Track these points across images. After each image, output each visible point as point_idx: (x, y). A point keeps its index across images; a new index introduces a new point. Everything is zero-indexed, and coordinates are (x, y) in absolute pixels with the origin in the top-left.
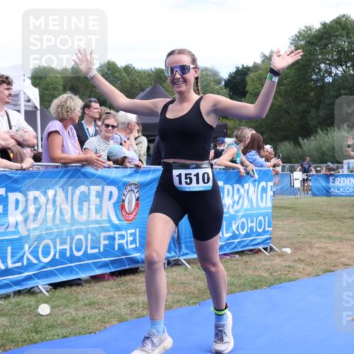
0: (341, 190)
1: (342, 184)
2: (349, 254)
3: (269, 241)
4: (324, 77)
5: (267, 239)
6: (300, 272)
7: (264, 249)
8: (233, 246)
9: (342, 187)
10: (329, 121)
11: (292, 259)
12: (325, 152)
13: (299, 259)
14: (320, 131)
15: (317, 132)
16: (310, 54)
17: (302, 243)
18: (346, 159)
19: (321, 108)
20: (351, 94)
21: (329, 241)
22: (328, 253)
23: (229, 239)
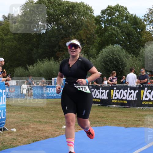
0: (50, 95)
1: (50, 92)
2: (49, 131)
3: (3, 125)
5: (2, 124)
6: (19, 142)
9: (51, 93)
10: (44, 56)
11: (17, 134)
12: (41, 73)
13: (20, 135)
14: (39, 61)
15: (37, 62)
17: (23, 125)
18: (53, 77)
19: (40, 48)
20: (56, 40)
21: (39, 124)
22: (38, 131)
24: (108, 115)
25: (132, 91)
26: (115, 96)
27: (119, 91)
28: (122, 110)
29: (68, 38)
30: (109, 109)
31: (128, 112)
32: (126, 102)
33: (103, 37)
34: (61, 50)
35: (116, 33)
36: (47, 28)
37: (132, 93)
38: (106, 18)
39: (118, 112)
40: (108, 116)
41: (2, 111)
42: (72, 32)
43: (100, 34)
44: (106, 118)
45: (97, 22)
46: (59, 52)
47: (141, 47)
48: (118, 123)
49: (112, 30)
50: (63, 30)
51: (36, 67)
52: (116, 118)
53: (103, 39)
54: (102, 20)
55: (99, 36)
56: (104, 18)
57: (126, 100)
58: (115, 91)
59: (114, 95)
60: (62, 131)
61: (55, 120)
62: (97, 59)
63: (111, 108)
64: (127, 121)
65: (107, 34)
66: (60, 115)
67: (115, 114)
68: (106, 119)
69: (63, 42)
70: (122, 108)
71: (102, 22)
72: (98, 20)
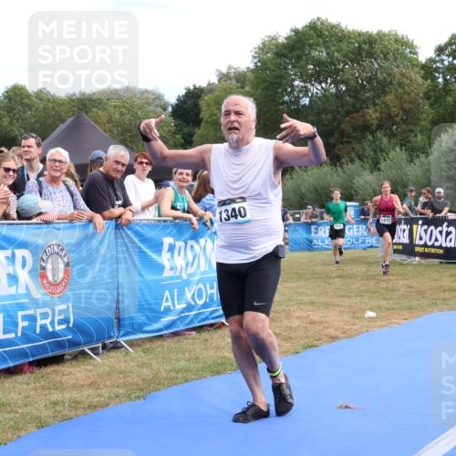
1: (327, 235)
8: (188, 320)
12: (304, 194)
20: (334, 119)
21: (311, 308)
22: (310, 323)
23: (182, 312)
29: (361, 114)
34: (345, 139)
36: (312, 94)
38: (446, 63)
42: (368, 98)
43: (433, 98)
45: (426, 73)
46: (341, 146)
50: (350, 96)
51: (290, 181)
53: (441, 111)
54: (439, 67)
55: (431, 106)
56: (443, 64)
60: (366, 324)
61: (346, 299)
66: (354, 287)
69: (349, 121)
71: (439, 73)
72: (429, 68)
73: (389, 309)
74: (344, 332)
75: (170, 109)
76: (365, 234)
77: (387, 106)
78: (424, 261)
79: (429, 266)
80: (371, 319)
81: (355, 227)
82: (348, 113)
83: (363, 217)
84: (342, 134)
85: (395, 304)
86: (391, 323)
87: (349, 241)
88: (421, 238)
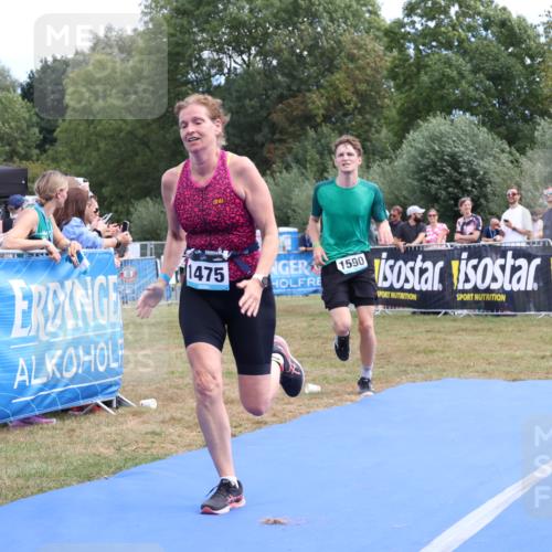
3: (115, 389)
4: (210, 76)
5: (110, 386)
6: (173, 443)
7: (106, 403)
8: (48, 401)
11: (161, 417)
13: (173, 418)
16: (181, 32)
17: (177, 388)
20: (262, 107)
23: (42, 390)
24: (448, 342)
25: (522, 262)
26: (467, 280)
27: (479, 262)
28: (491, 325)
29: (299, 99)
30: (448, 324)
31: (510, 329)
32: (503, 298)
33: (412, 88)
34: (277, 136)
35: (455, 73)
36: (229, 70)
37: (520, 268)
38: (419, 26)
39: (477, 330)
40: (449, 347)
41: (107, 344)
42: (309, 76)
43: (402, 78)
44: (442, 352)
45: (391, 42)
46: (272, 146)
47: (538, 119)
48: (485, 366)
49: (442, 66)
50: (283, 74)
52: (475, 350)
53: (414, 97)
54: (409, 33)
55: (398, 88)
56: (414, 27)
57: (502, 291)
58: (463, 262)
59: (462, 278)
62: (396, 164)
63: (455, 320)
64: (513, 359)
65: (424, 78)
67: (468, 338)
68: (442, 355)
69: (283, 110)
70: (490, 318)
71: (409, 42)
72: (395, 34)
73: (339, 381)
74: (274, 415)
75: (19, 91)
76: (307, 272)
77: (336, 88)
78: (389, 311)
79: (396, 318)
80: (313, 395)
81: (292, 262)
82: (281, 98)
83: (303, 248)
84: (273, 128)
85: (347, 372)
86: (341, 400)
87: (284, 283)
88: (385, 279)
